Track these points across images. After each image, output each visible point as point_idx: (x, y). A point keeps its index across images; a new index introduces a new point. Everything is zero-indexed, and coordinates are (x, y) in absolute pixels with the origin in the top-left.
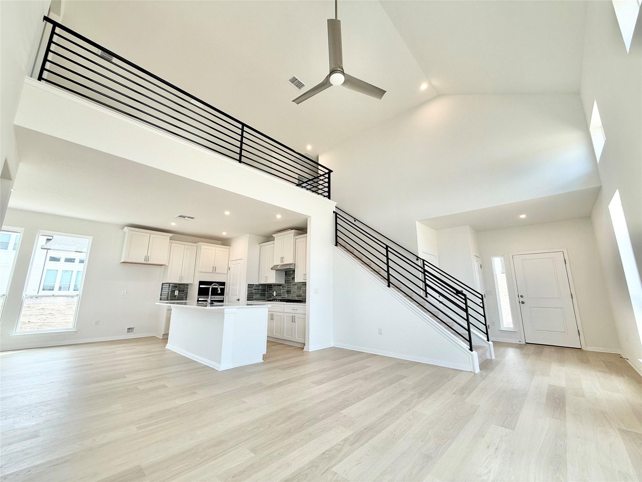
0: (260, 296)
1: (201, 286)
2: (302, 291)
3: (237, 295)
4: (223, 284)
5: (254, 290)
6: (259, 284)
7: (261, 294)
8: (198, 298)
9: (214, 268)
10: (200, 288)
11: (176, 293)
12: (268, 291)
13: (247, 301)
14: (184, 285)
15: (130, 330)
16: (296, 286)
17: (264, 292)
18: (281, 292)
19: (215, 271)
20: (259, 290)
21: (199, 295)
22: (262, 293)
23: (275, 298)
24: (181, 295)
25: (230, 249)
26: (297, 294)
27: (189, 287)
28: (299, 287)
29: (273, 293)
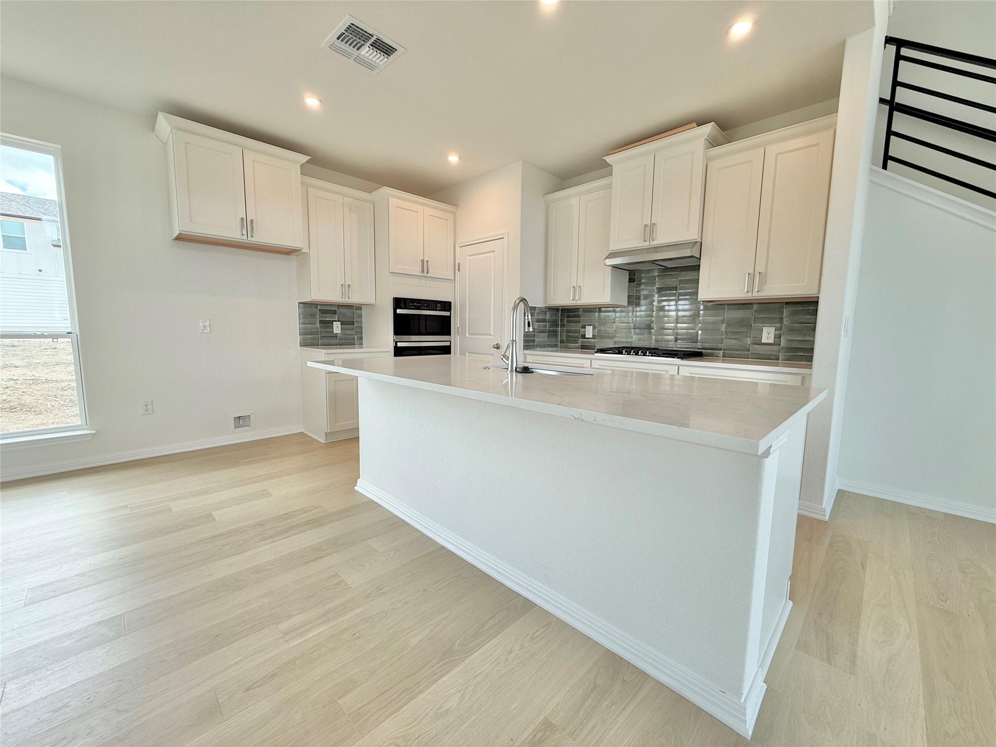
0: (549, 336)
1: (399, 311)
3: (490, 335)
4: (446, 306)
5: (537, 322)
6: (546, 308)
7: (549, 331)
8: (396, 343)
9: (424, 265)
10: (397, 317)
11: (337, 328)
12: (563, 325)
13: (524, 349)
14: (353, 309)
15: (241, 421)
17: (555, 328)
18: (615, 329)
19: (427, 273)
20: (546, 322)
21: (396, 332)
22: (551, 329)
23: (593, 343)
24: (348, 332)
25: (454, 213)
27: (364, 312)
29: (583, 330)
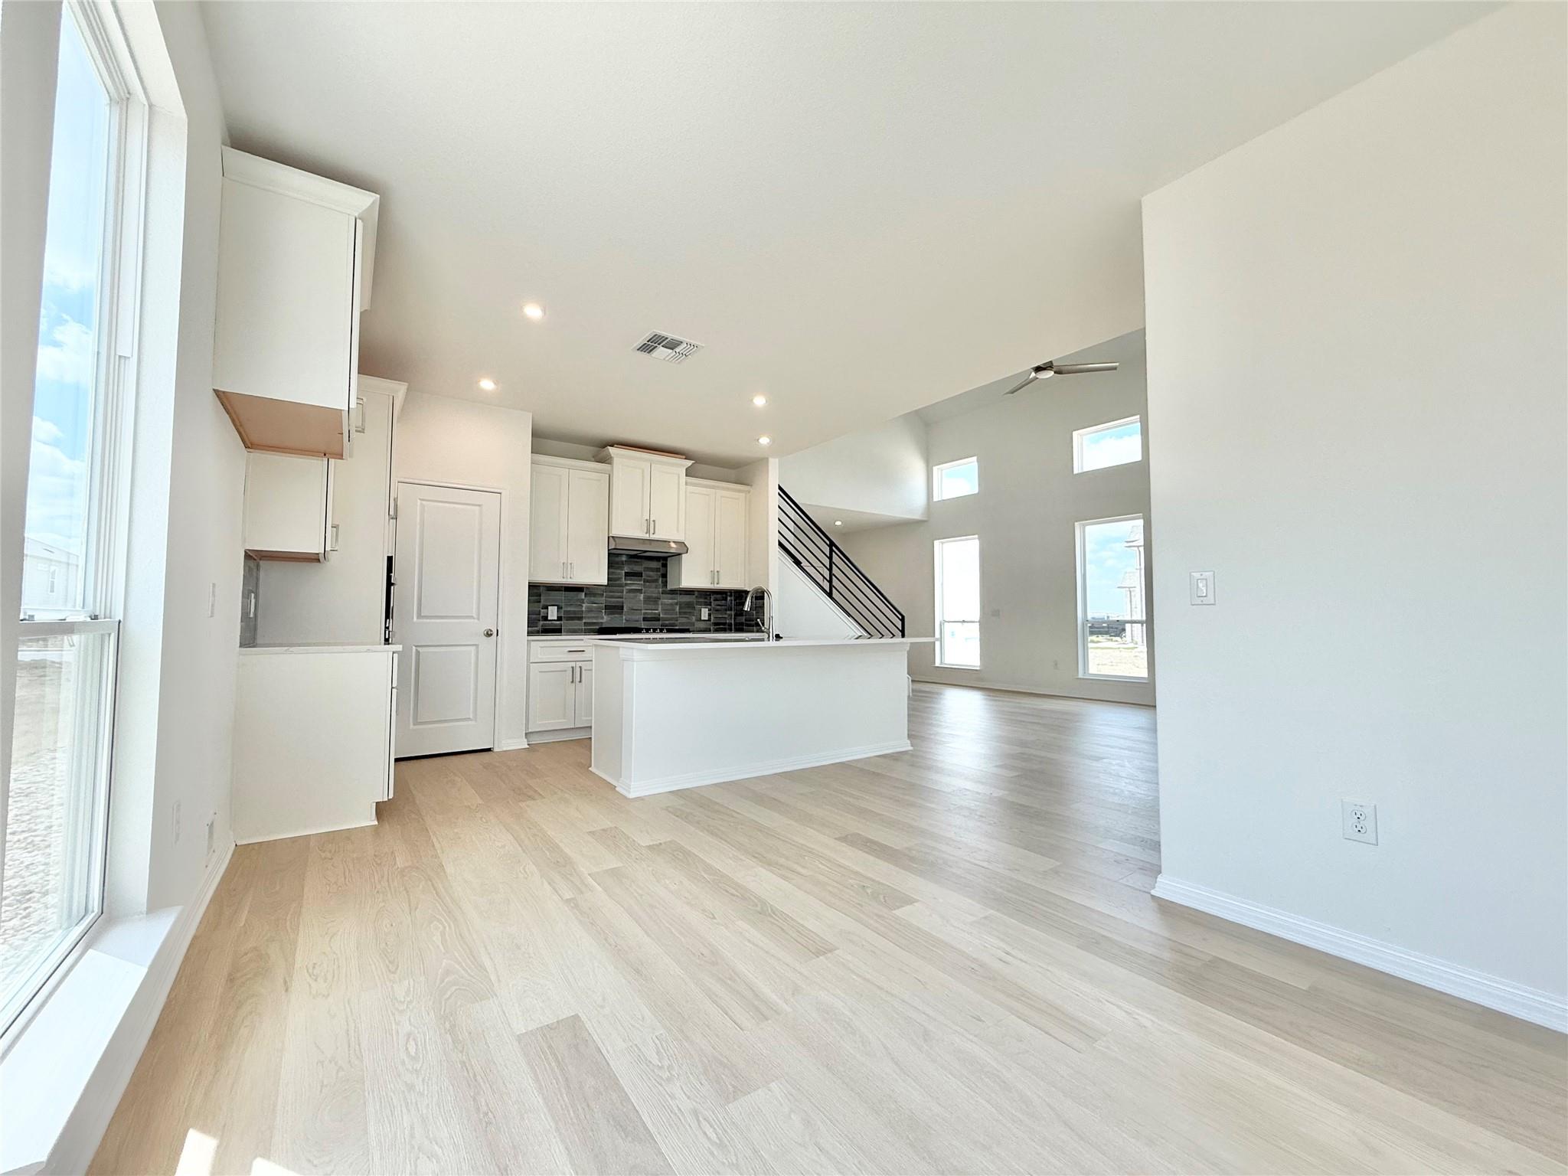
2: (660, 606)
3: (471, 617)
13: (528, 635)
16: (642, 595)
18: (584, 609)
23: (556, 625)
26: (645, 614)
28: (649, 597)
29: (545, 610)
